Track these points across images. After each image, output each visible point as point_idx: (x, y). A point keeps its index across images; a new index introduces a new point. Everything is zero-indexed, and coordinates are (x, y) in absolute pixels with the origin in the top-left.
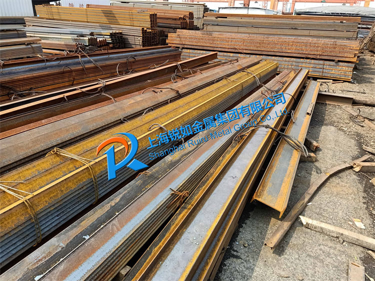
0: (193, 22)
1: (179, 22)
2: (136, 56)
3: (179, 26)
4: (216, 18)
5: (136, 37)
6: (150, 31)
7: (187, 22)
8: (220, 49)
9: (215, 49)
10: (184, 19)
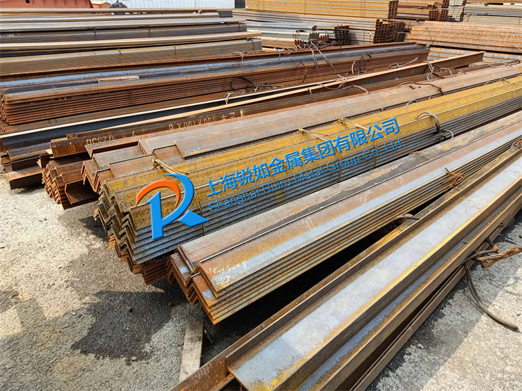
0: (447, 11)
1: (427, 12)
2: (371, 53)
3: (427, 17)
4: (486, 5)
5: (366, 32)
6: (387, 23)
7: (438, 11)
8: (488, 48)
9: (481, 48)
10: (434, 7)
